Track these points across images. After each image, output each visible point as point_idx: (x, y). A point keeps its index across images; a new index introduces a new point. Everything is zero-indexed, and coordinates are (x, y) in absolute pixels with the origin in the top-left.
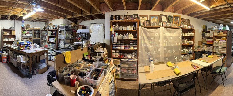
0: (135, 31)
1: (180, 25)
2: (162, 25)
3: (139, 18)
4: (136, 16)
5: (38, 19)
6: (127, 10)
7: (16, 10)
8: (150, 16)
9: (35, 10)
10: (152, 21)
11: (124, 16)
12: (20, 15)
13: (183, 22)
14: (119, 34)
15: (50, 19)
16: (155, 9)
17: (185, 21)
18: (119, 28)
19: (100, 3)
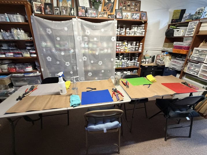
1: (113, 13)
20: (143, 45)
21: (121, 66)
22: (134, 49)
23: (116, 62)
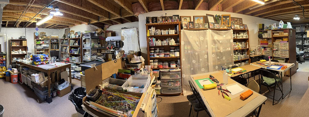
0: (177, 35)
1: (230, 26)
2: (209, 27)
3: (180, 20)
4: (177, 18)
5: (55, 25)
6: (166, 11)
7: (28, 15)
8: (194, 17)
9: (52, 15)
10: (196, 22)
11: (163, 17)
12: (33, 21)
13: (234, 22)
14: (157, 40)
15: (71, 24)
16: (199, 9)
17: (236, 21)
18: (157, 33)
19: (133, 3)
20: (249, 44)
21: (238, 59)
22: (243, 47)
23: (234, 57)
